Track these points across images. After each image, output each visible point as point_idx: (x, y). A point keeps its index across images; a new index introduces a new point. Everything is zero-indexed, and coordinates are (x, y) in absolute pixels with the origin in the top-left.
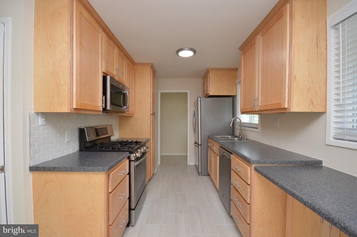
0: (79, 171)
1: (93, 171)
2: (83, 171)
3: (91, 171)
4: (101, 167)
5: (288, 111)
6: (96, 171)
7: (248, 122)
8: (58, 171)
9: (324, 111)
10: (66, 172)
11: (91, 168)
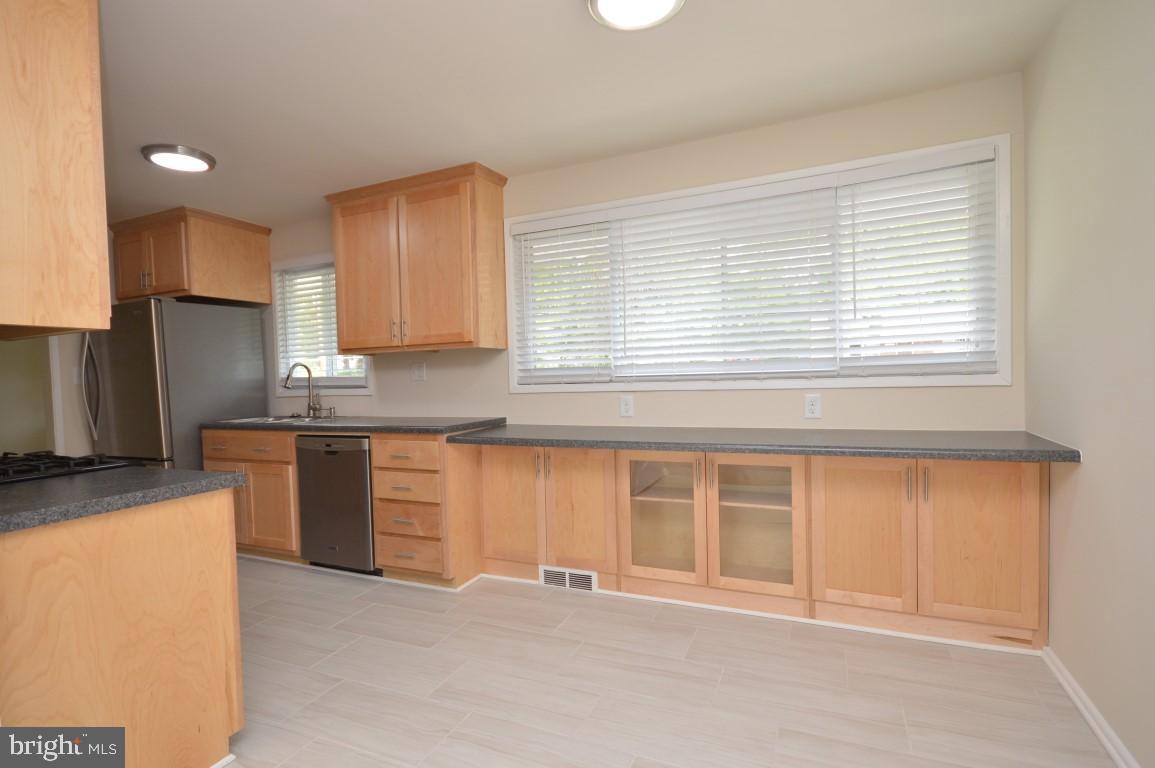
0: (168, 498)
1: (208, 489)
2: (182, 495)
3: (204, 492)
4: (229, 477)
5: (475, 346)
6: (217, 489)
7: (324, 375)
8: (99, 512)
9: (500, 347)
10: (128, 510)
11: (204, 483)
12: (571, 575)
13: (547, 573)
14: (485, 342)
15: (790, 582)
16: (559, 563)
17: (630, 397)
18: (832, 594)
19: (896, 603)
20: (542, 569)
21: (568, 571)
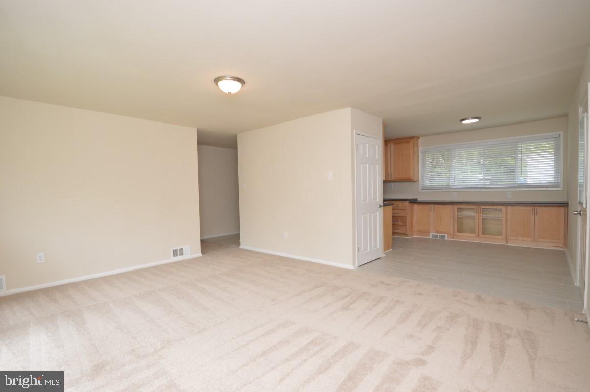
12: (440, 236)
13: (432, 235)
14: (415, 180)
15: (501, 235)
16: (437, 232)
17: (456, 193)
18: (512, 238)
19: (529, 239)
20: (431, 234)
21: (438, 234)
